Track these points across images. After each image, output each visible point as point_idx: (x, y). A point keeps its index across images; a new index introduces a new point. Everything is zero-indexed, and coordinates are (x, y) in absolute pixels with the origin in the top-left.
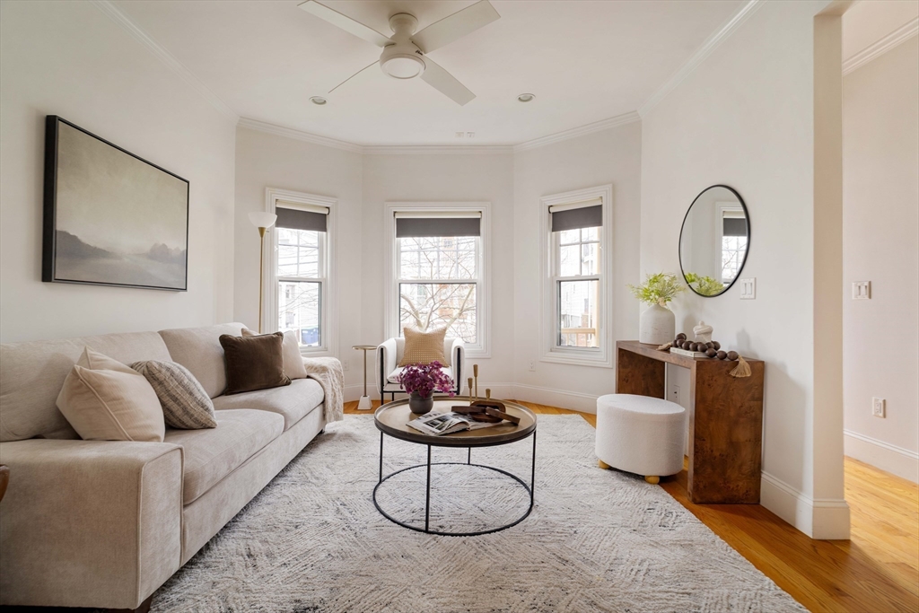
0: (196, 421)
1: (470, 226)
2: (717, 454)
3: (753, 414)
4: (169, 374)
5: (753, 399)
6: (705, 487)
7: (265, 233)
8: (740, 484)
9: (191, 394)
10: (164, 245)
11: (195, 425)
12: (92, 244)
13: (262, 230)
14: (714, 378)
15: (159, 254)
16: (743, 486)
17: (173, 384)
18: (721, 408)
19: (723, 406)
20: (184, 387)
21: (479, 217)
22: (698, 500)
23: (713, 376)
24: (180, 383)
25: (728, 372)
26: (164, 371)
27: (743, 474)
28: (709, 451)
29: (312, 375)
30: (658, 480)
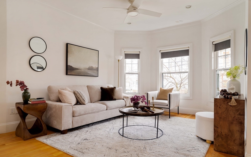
0: (82, 103)
1: (185, 52)
2: (224, 134)
3: (240, 121)
4: (77, 93)
5: (240, 114)
6: (219, 145)
7: (120, 61)
8: (235, 147)
9: (82, 97)
10: (92, 66)
11: (82, 104)
12: (75, 67)
13: (119, 60)
14: (222, 105)
15: (91, 69)
16: (235, 148)
17: (78, 95)
18: (225, 117)
19: (226, 116)
20: (80, 96)
21: (188, 49)
22: (216, 149)
23: (221, 104)
24: (80, 95)
25: (228, 103)
26: (76, 92)
27: (235, 144)
28: (220, 132)
29: (124, 99)
30: (211, 142)
